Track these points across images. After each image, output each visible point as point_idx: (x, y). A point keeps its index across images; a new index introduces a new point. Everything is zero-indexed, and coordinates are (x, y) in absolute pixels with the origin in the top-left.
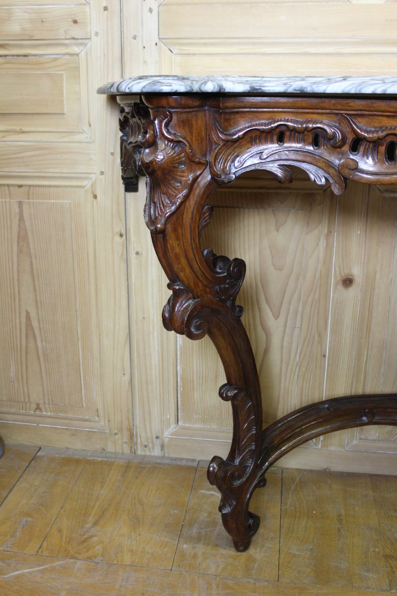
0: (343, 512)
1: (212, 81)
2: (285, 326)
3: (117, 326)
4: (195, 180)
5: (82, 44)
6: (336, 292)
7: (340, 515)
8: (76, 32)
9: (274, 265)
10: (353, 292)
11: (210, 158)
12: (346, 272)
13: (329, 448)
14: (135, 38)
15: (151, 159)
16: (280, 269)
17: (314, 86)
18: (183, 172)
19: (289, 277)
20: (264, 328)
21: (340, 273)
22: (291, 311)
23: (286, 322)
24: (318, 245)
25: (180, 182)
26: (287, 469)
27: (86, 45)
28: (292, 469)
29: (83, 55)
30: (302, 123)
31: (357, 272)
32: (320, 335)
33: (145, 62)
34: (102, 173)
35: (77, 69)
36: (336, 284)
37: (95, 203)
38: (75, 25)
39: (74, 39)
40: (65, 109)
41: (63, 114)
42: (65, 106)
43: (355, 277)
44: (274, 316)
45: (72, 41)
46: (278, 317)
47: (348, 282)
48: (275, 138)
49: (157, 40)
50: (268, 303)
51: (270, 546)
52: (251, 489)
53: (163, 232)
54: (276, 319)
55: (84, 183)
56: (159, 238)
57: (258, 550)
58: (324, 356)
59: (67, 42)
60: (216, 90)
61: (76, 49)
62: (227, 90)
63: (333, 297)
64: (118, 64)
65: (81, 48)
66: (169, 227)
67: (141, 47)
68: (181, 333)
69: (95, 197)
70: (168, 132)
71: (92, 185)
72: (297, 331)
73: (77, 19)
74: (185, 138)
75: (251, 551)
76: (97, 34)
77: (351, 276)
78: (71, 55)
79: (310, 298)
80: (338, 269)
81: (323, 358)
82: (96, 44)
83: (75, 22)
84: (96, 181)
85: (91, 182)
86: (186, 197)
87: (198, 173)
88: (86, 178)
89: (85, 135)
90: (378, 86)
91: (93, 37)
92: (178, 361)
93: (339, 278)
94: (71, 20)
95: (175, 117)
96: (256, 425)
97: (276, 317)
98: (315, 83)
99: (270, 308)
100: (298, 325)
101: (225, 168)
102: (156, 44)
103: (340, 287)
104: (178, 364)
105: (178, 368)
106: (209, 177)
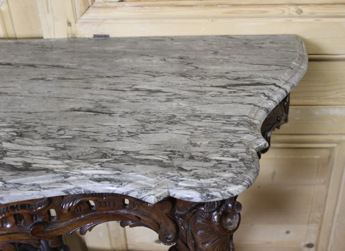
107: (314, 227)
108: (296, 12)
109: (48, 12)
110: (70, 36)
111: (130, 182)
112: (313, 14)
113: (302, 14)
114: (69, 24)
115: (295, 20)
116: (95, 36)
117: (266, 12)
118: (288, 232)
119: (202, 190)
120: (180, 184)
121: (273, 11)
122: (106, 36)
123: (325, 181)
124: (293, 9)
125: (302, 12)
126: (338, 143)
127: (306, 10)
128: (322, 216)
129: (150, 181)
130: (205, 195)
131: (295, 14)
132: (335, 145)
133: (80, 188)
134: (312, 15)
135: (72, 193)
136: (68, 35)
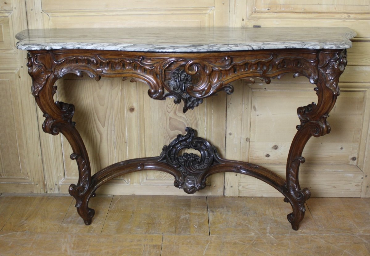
0: (135, 210)
1: (48, 46)
2: (108, 130)
3: (34, 134)
4: (48, 77)
5: (9, 12)
6: (128, 114)
7: (134, 211)
8: (6, 7)
9: (100, 104)
10: (134, 114)
11: (53, 70)
12: (131, 105)
13: (133, 184)
14: (32, 10)
15: (31, 71)
16: (103, 105)
17: (82, 47)
18: (43, 75)
19: (107, 108)
20: (99, 131)
21: (128, 106)
22: (109, 123)
23: (108, 128)
24: (118, 94)
25: (43, 79)
26: (116, 195)
27: (11, 13)
28: (118, 195)
29: (10, 17)
30: (83, 57)
31: (135, 105)
32: (123, 134)
33: (37, 20)
34: (22, 67)
35: (8, 22)
36: (127, 111)
37: (20, 80)
38: (6, 5)
39: (5, 10)
40: (4, 40)
41: (3, 42)
42: (4, 39)
43: (135, 107)
44: (102, 126)
45: (5, 11)
46: (104, 126)
47: (132, 110)
48: (75, 62)
49: (41, 11)
50: (99, 120)
51: (100, 223)
52: (89, 197)
53: (38, 96)
54: (103, 127)
55: (15, 71)
56: (37, 98)
57: (95, 224)
58: (126, 143)
59: (3, 11)
60: (50, 49)
61: (7, 14)
62: (54, 49)
63: (127, 117)
64: (25, 21)
65: (9, 14)
66: (40, 95)
67: (35, 14)
68: (50, 133)
69: (20, 77)
70: (36, 62)
71: (18, 72)
72: (113, 132)
73: (6, 2)
74: (43, 64)
75: (92, 225)
76: (15, 8)
77: (133, 107)
78: (5, 17)
79: (117, 118)
80: (127, 104)
81: (125, 144)
82: (15, 12)
83: (6, 3)
84: (19, 70)
85: (17, 71)
86: (46, 84)
87: (49, 75)
88: (15, 69)
89: (13, 51)
90: (101, 47)
91: (14, 9)
92: (63, 148)
93: (128, 108)
94: (3, 2)
95: (38, 57)
96: (87, 170)
97: (103, 126)
98: (82, 46)
99: (100, 123)
100: (113, 129)
101: (58, 73)
102: (41, 12)
103: (129, 112)
104: (63, 150)
105: (63, 152)
106: (53, 76)
107: (356, 145)
108: (348, 16)
109: (234, 13)
110: (242, 26)
111: (308, 44)
112: (355, 17)
113: (350, 18)
114: (243, 20)
115: (347, 20)
116: (254, 26)
117: (334, 16)
118: (342, 148)
119: (335, 45)
120: (327, 44)
121: (337, 16)
122: (259, 27)
123: (362, 113)
124: (346, 15)
125: (350, 16)
126: (368, 88)
127: (352, 16)
128: (361, 136)
129: (316, 43)
130: (337, 46)
131: (347, 17)
132: (367, 89)
133: (291, 46)
134: (355, 19)
135: (288, 48)
136: (241, 25)
